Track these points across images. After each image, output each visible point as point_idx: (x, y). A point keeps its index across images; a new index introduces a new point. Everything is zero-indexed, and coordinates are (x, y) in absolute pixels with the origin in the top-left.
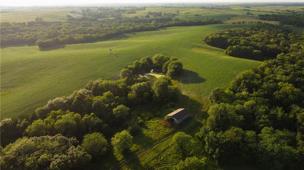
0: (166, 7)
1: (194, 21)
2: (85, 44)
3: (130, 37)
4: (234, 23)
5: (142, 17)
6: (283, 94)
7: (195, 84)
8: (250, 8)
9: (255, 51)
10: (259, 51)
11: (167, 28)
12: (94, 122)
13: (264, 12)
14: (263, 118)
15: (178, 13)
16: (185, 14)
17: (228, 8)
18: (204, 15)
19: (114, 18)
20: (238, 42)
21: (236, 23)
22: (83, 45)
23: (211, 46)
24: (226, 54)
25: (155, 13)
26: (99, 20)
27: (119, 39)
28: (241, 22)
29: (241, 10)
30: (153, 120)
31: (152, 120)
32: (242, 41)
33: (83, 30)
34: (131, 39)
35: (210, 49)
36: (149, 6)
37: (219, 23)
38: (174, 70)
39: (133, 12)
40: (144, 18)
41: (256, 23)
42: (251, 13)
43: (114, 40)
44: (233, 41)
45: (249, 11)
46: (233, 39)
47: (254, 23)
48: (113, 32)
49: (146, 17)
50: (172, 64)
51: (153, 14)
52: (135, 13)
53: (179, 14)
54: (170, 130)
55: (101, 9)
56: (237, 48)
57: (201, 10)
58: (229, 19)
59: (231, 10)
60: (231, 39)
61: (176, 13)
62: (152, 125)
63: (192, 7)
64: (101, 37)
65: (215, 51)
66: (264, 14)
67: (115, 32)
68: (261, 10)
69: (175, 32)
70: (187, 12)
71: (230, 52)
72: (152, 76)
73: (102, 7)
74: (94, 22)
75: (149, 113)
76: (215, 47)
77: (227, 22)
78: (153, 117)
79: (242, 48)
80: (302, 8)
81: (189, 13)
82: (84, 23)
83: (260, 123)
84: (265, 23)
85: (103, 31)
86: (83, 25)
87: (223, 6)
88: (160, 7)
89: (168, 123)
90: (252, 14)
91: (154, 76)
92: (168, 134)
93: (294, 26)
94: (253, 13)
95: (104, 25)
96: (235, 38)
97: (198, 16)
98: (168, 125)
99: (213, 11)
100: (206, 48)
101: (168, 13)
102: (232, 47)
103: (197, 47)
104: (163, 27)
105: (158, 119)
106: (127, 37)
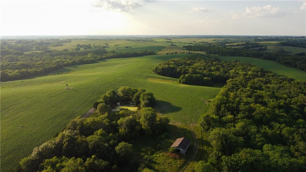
0: (91, 40)
1: (130, 52)
2: (25, 80)
3: (73, 71)
4: (167, 54)
5: (73, 50)
6: (261, 114)
7: (174, 113)
8: (171, 40)
9: (205, 78)
10: (209, 78)
11: (107, 60)
12: (100, 165)
13: (184, 43)
14: (258, 137)
15: (107, 45)
16: (115, 46)
17: (152, 40)
18: (134, 47)
19: (42, 51)
20: (187, 71)
21: (169, 54)
22: (22, 81)
23: (162, 75)
24: (180, 82)
25: (85, 46)
26: (25, 53)
27: (61, 73)
28: (174, 53)
29: (164, 42)
30: (157, 154)
31: (155, 154)
32: (190, 70)
33: (12, 66)
34: (74, 72)
35: (164, 79)
36: (73, 39)
37: (153, 54)
38: (148, 101)
39: (60, 45)
40: (74, 50)
41: (187, 53)
42: (175, 44)
43: (55, 75)
44: (182, 70)
45: (173, 43)
46: (181, 68)
47: (186, 53)
48: (52, 66)
49: (76, 49)
50: (144, 95)
51: (83, 47)
52: (62, 45)
53: (110, 47)
54: (181, 161)
55: (20, 41)
56: (189, 76)
57: (128, 42)
58: (160, 50)
59: (155, 42)
60: (179, 68)
61: (105, 45)
62: (159, 159)
63: (117, 39)
64: (39, 72)
65: (168, 81)
66: (187, 45)
67: (54, 66)
68: (182, 42)
69: (118, 64)
70: (116, 44)
71: (184, 80)
72: (125, 109)
73: (21, 40)
74: (20, 55)
75: (148, 148)
76: (166, 76)
77: (160, 53)
78: (155, 151)
79: (193, 76)
80: (213, 40)
81: (118, 45)
82: (10, 57)
83: (258, 142)
84: (195, 53)
85: (39, 66)
86: (9, 60)
87: (147, 38)
88: (84, 39)
89: (175, 154)
90: (176, 46)
91: (127, 109)
92: (181, 165)
93: (219, 55)
94: (176, 44)
95: (34, 58)
96: (183, 68)
97: (129, 48)
98: (176, 157)
99: (140, 43)
100: (159, 78)
101: (97, 45)
102: (184, 75)
103: (151, 77)
104: (102, 59)
105: (161, 152)
106: (69, 71)
